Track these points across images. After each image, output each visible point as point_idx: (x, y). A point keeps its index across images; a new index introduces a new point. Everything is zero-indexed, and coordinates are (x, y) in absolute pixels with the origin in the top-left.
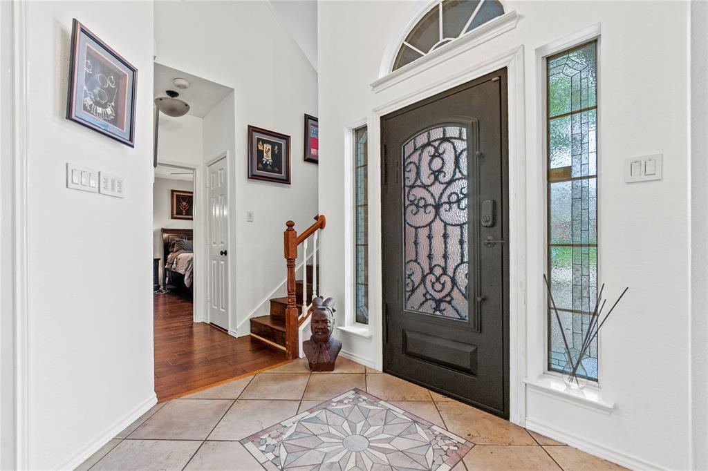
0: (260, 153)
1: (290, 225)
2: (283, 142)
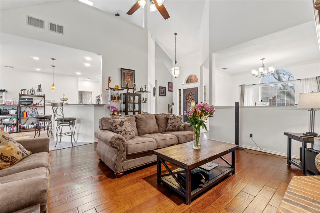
0: (161, 91)
1: (169, 104)
2: (165, 88)
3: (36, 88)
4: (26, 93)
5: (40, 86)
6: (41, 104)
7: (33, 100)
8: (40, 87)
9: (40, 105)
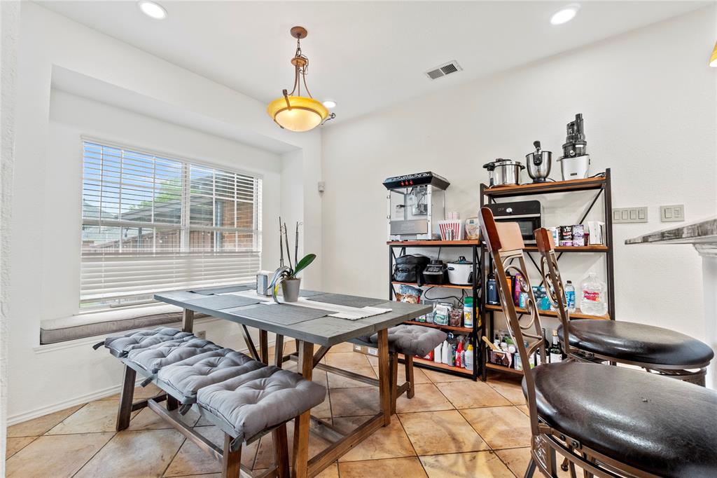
3: (555, 142)
4: (510, 180)
5: (576, 127)
6: (586, 236)
7: (539, 212)
8: (579, 130)
9: (580, 242)
